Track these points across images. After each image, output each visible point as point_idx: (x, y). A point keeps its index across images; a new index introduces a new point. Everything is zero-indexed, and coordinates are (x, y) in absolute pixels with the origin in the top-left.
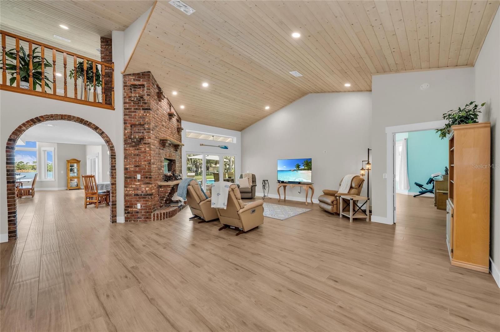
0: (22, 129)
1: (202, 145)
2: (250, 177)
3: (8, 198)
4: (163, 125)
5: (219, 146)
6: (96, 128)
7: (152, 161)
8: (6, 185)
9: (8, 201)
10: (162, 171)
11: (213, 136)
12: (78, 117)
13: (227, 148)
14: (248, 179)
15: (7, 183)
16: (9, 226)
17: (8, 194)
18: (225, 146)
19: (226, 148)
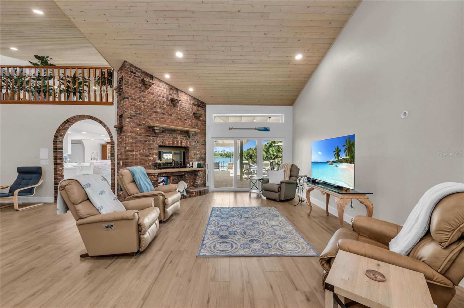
0: (60, 128)
1: (232, 129)
2: (287, 169)
3: (54, 174)
4: (157, 112)
5: (255, 129)
6: (101, 122)
7: (127, 148)
8: (53, 165)
9: (54, 176)
10: (152, 158)
11: (270, 118)
12: (89, 116)
13: (269, 130)
14: (285, 171)
15: (54, 165)
16: (55, 192)
17: (55, 172)
18: (264, 128)
19: (266, 130)
